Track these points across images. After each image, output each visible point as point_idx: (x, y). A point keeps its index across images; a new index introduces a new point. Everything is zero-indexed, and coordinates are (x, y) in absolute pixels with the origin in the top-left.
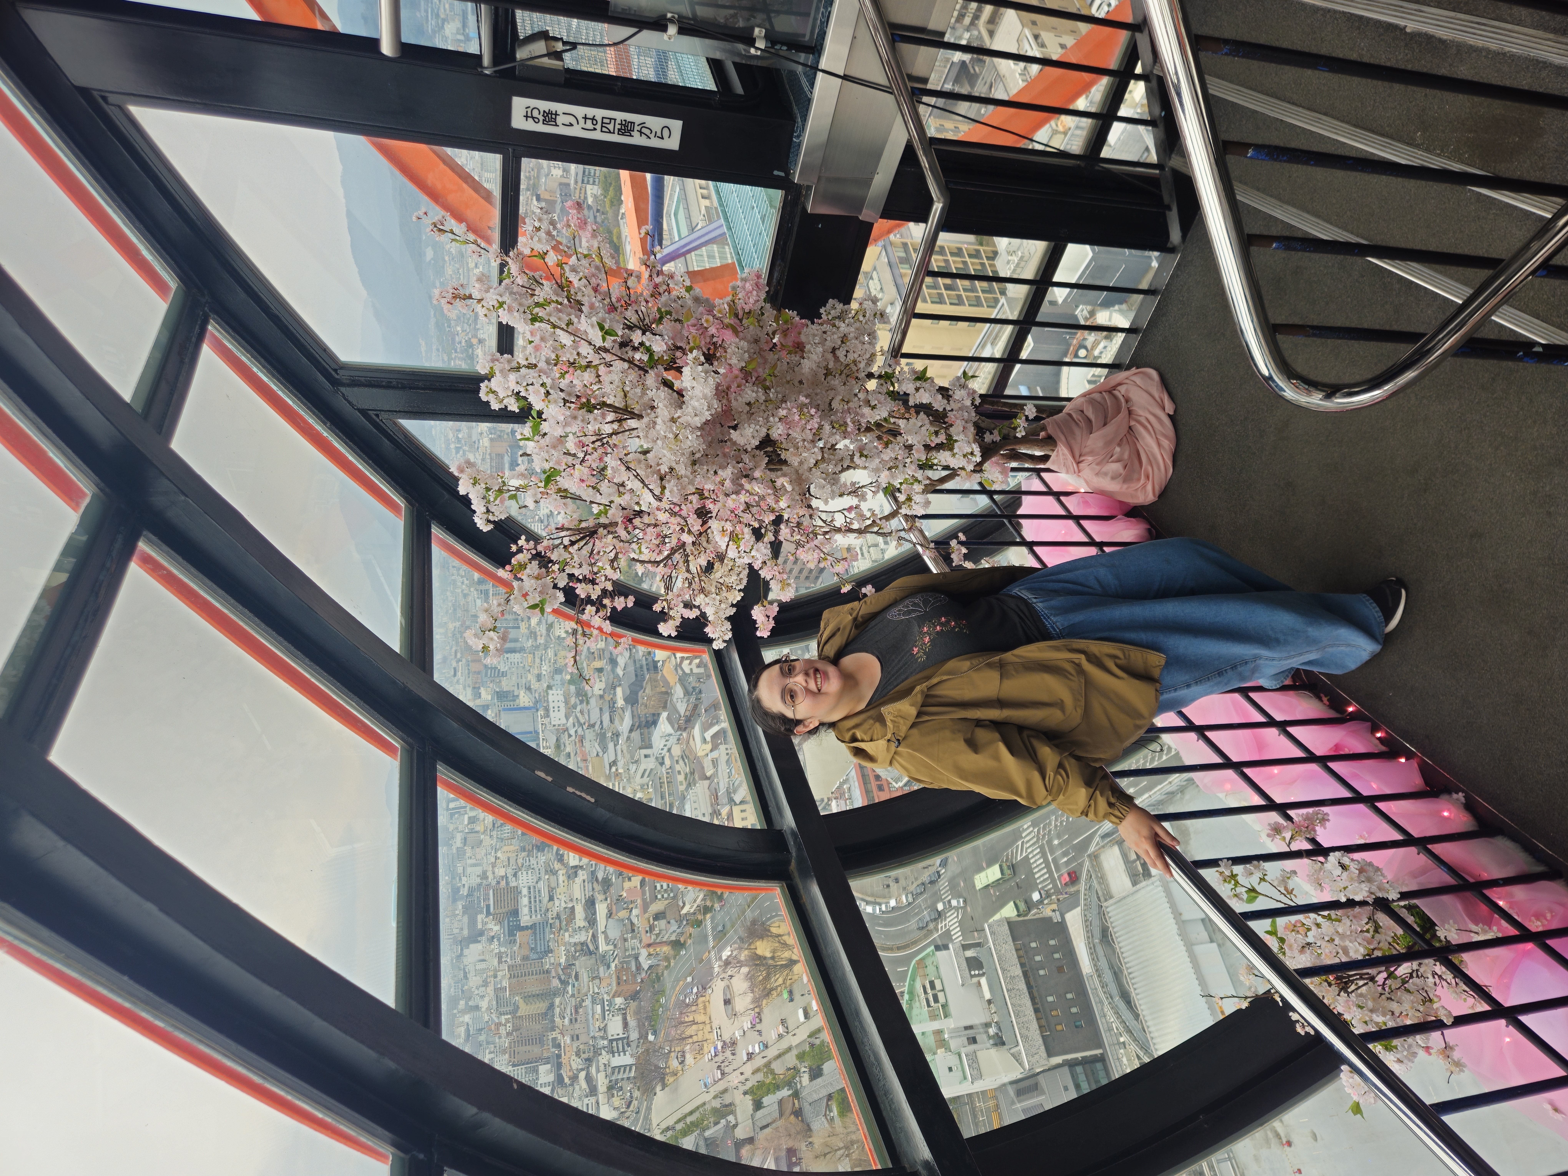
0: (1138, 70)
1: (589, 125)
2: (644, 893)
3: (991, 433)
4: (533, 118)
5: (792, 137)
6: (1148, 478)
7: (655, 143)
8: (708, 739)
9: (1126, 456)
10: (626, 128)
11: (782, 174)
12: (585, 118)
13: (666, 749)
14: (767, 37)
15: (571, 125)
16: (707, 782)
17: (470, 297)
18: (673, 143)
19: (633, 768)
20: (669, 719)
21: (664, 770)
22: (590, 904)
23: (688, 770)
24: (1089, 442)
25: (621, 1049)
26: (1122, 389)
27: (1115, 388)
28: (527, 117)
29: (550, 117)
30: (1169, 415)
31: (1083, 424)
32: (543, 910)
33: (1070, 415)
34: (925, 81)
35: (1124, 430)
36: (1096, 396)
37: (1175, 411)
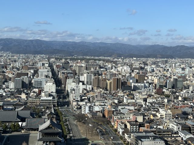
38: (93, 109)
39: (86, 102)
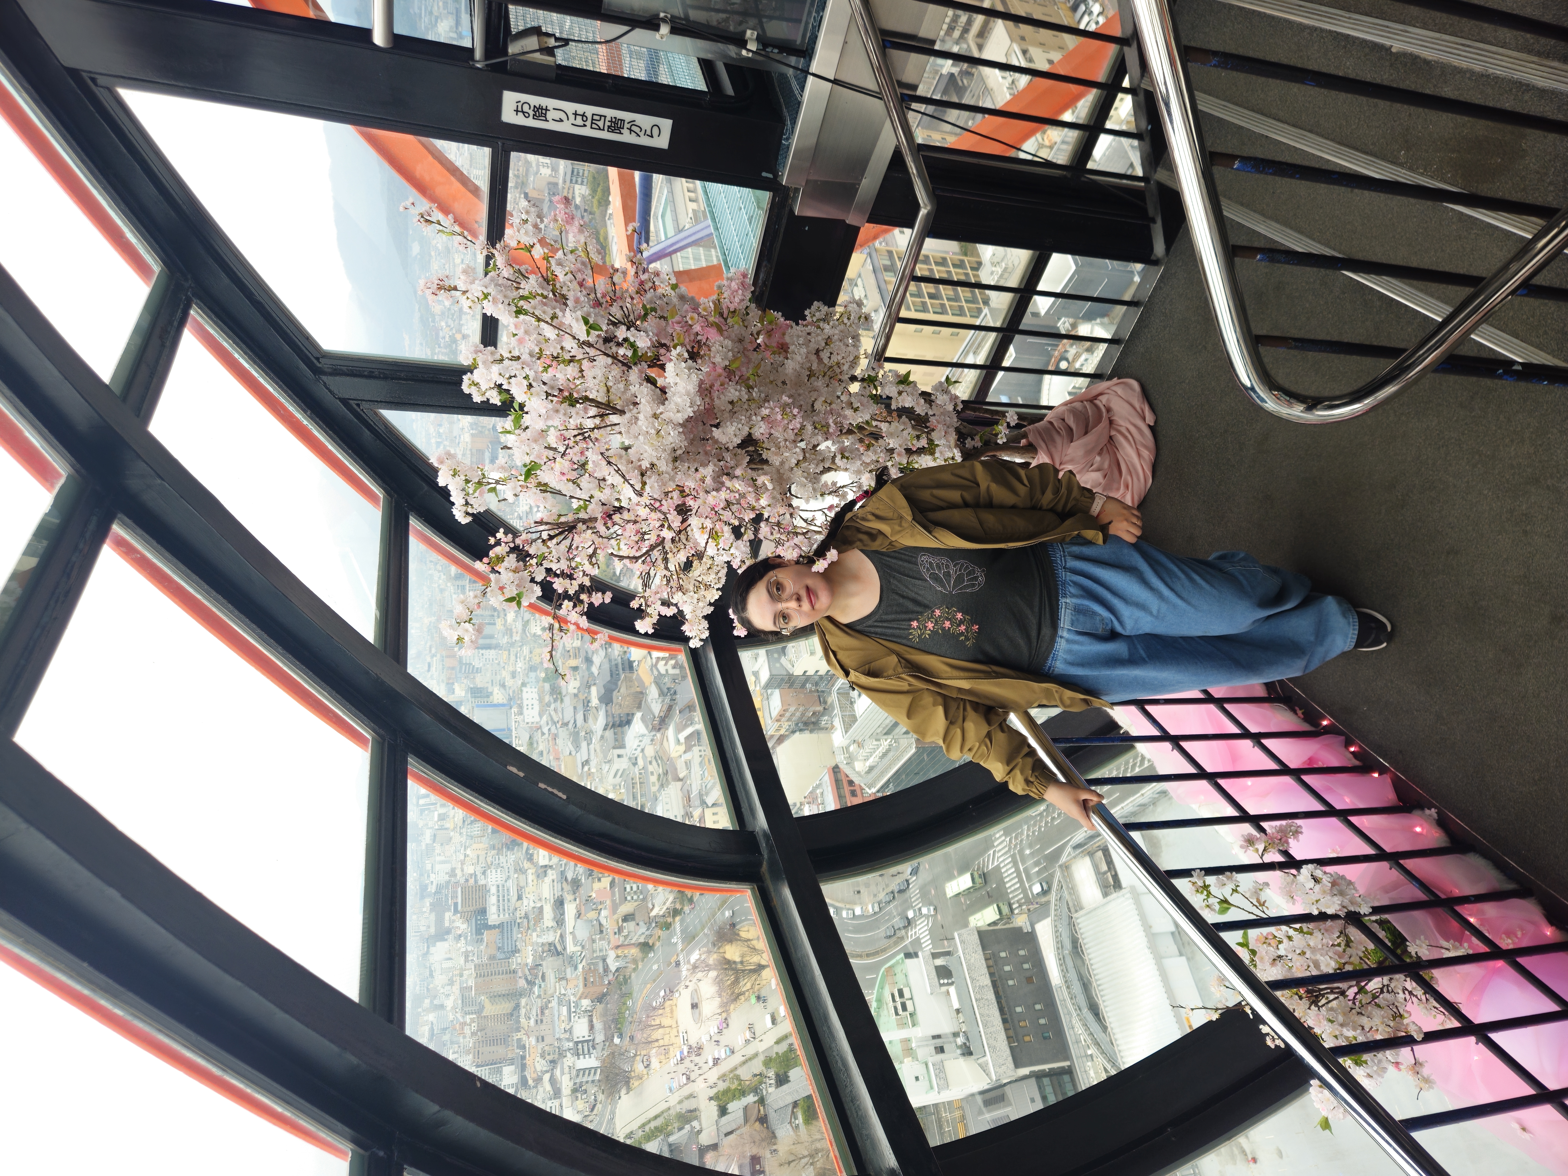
0: (1126, 83)
1: (579, 121)
2: (613, 894)
3: (973, 439)
4: (523, 112)
5: (781, 139)
6: (1127, 487)
7: (644, 141)
8: (682, 740)
9: (1106, 465)
10: (616, 126)
11: (770, 176)
12: (576, 114)
13: (639, 749)
14: (759, 39)
15: (561, 120)
16: (680, 784)
17: (455, 289)
18: (662, 142)
19: (606, 767)
20: (643, 719)
21: (637, 770)
22: (559, 903)
23: (661, 771)
24: (1070, 451)
25: (586, 1051)
26: (1104, 399)
27: (1096, 397)
28: (517, 111)
29: (540, 113)
30: (1149, 426)
31: (1063, 433)
32: (511, 909)
33: (1051, 423)
34: (915, 87)
35: (1105, 440)
36: (1077, 405)
37: (1156, 422)
38: (582, 1042)
39: (563, 1073)
